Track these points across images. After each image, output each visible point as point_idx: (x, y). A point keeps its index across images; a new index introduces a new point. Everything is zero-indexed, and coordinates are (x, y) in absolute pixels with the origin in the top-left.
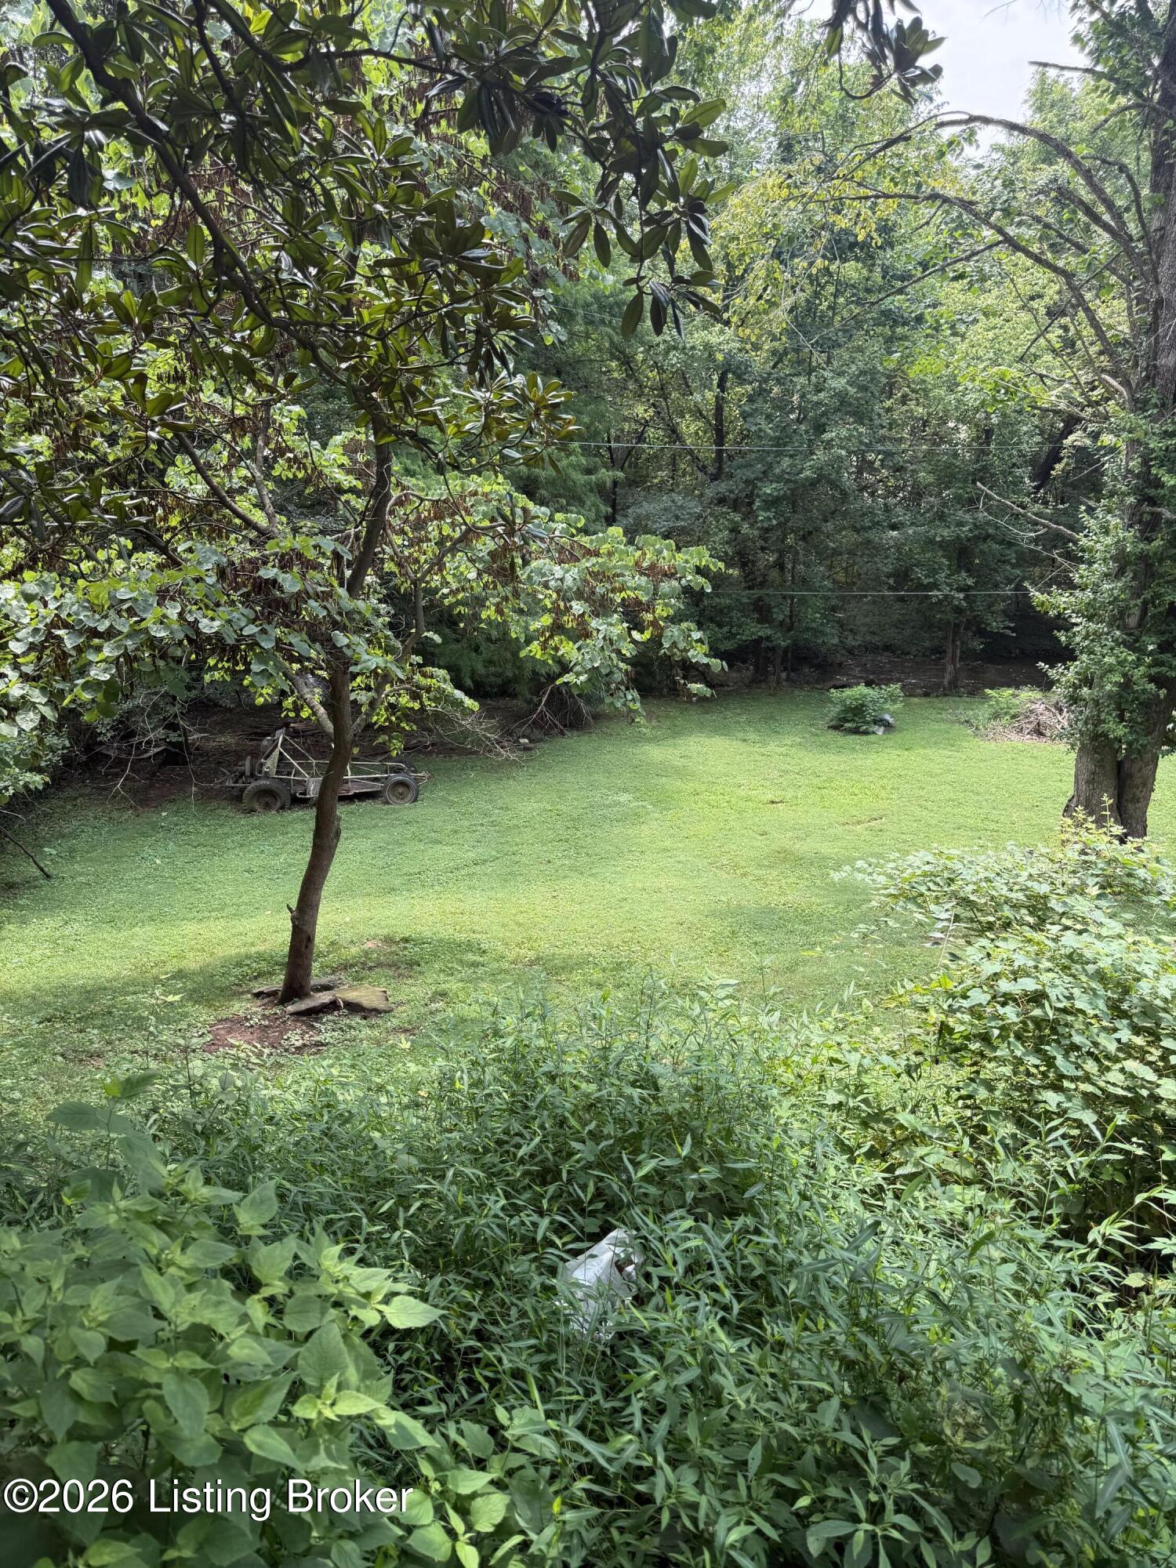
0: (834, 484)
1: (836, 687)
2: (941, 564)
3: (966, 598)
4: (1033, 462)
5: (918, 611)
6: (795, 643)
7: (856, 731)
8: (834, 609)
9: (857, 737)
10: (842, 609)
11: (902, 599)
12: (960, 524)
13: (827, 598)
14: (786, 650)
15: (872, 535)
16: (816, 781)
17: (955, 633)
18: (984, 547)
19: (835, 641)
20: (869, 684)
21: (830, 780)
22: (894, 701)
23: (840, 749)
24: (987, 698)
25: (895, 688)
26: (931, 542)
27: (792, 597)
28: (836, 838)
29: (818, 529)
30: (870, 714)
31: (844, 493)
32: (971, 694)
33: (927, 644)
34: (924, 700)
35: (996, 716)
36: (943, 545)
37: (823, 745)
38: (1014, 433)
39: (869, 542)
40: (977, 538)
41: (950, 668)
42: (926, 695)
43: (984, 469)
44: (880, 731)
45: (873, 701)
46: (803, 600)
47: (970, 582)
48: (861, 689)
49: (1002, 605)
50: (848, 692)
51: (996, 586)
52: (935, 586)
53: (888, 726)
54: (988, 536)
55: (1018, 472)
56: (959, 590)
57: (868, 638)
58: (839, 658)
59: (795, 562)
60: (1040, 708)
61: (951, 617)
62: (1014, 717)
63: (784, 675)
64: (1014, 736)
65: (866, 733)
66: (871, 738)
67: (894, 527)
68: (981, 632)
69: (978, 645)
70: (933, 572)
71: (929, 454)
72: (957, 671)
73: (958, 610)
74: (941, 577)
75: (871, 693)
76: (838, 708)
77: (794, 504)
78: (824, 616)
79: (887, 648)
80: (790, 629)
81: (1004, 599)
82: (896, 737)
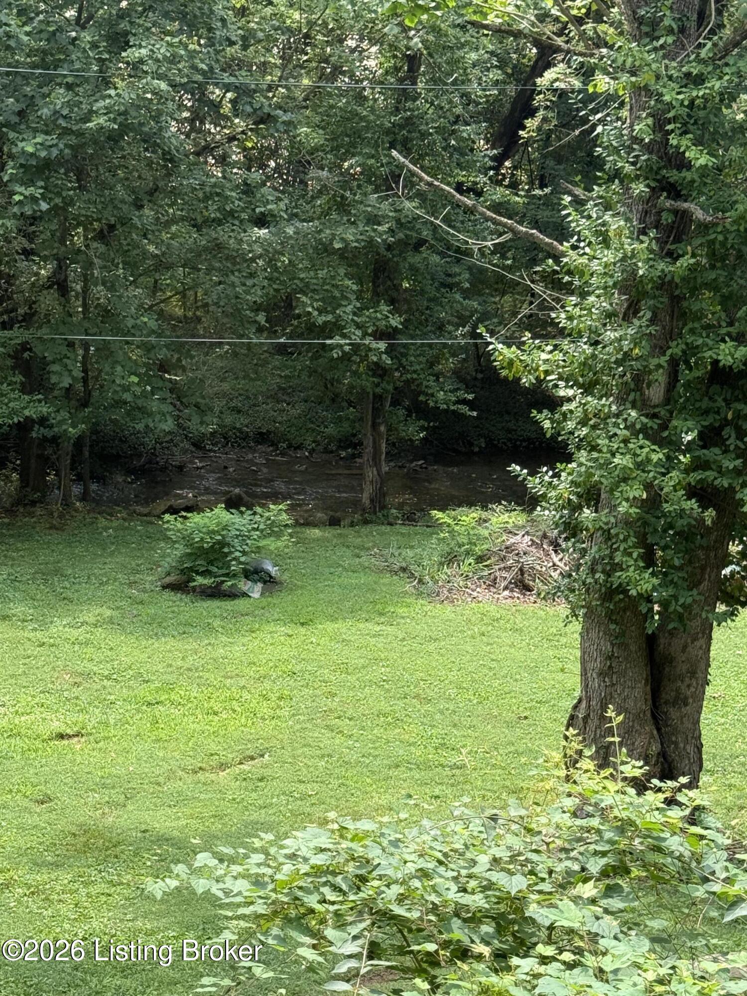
0: (150, 141)
1: (174, 511)
2: (343, 290)
3: (390, 350)
4: (489, 113)
5: (312, 372)
6: (95, 431)
7: (215, 593)
8: (163, 367)
9: (214, 604)
10: (178, 367)
11: (282, 350)
12: (374, 220)
13: (148, 348)
14: (79, 443)
15: (222, 234)
16: (142, 691)
17: (377, 411)
18: (415, 259)
19: (169, 425)
20: (233, 504)
21: (169, 687)
22: (278, 535)
23: (186, 629)
24: (435, 526)
25: (278, 512)
26: (325, 249)
27: (86, 345)
28: (181, 800)
29: (125, 221)
30: (238, 559)
31: (168, 157)
32: (410, 519)
33: (331, 430)
34: (329, 533)
35: (451, 559)
36: (346, 255)
37: (152, 620)
38: (454, 63)
39: (219, 246)
40: (403, 244)
41: (371, 473)
42: (334, 522)
43: (409, 122)
44: (256, 591)
45: (243, 538)
46: (105, 349)
47: (395, 322)
48: (220, 515)
49: (452, 363)
50: (196, 519)
51: (440, 328)
52: (336, 328)
53: (269, 582)
54: (421, 243)
55: (467, 131)
56: (379, 335)
57: (228, 420)
58: (178, 458)
59: (86, 279)
60: (522, 542)
61: (368, 383)
62: (480, 559)
63: (77, 490)
64: (481, 592)
65: (232, 595)
66: (240, 604)
67: (261, 221)
68: (420, 410)
69: (415, 432)
70: (331, 303)
71: (313, 93)
72: (383, 479)
73: (378, 370)
74: (347, 311)
75: (238, 521)
76: (180, 550)
77: (80, 175)
78: (145, 379)
79: (263, 438)
80: (84, 403)
81: (454, 351)
82: (282, 600)
